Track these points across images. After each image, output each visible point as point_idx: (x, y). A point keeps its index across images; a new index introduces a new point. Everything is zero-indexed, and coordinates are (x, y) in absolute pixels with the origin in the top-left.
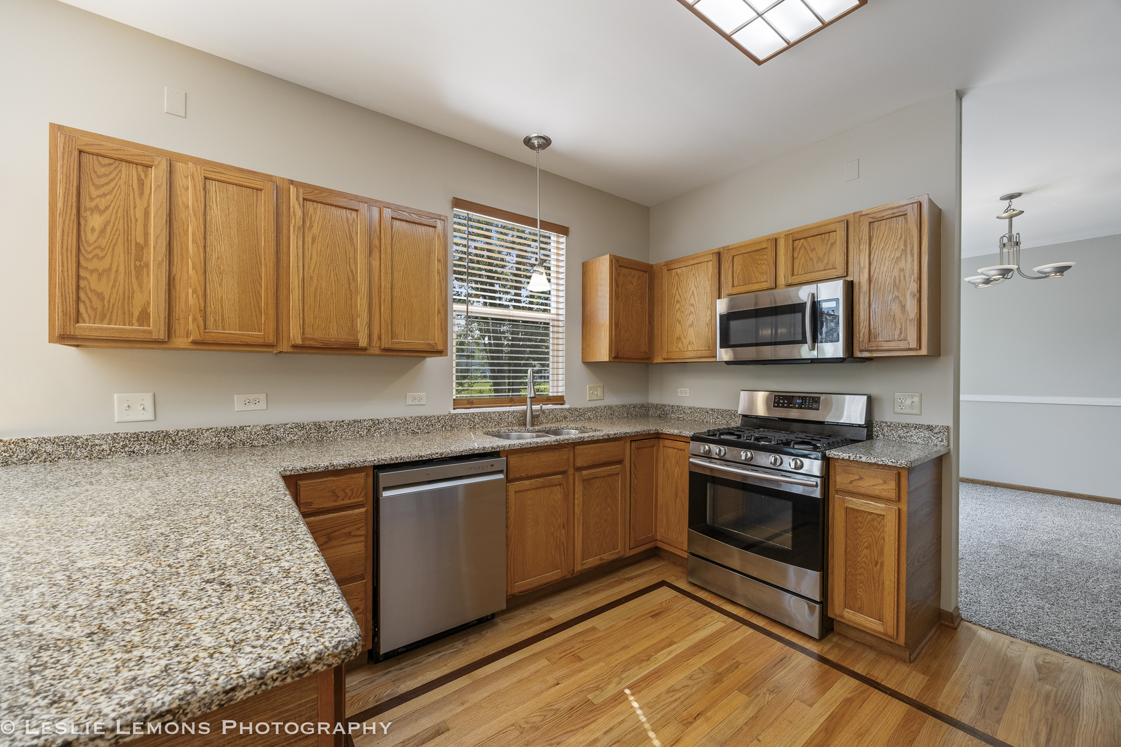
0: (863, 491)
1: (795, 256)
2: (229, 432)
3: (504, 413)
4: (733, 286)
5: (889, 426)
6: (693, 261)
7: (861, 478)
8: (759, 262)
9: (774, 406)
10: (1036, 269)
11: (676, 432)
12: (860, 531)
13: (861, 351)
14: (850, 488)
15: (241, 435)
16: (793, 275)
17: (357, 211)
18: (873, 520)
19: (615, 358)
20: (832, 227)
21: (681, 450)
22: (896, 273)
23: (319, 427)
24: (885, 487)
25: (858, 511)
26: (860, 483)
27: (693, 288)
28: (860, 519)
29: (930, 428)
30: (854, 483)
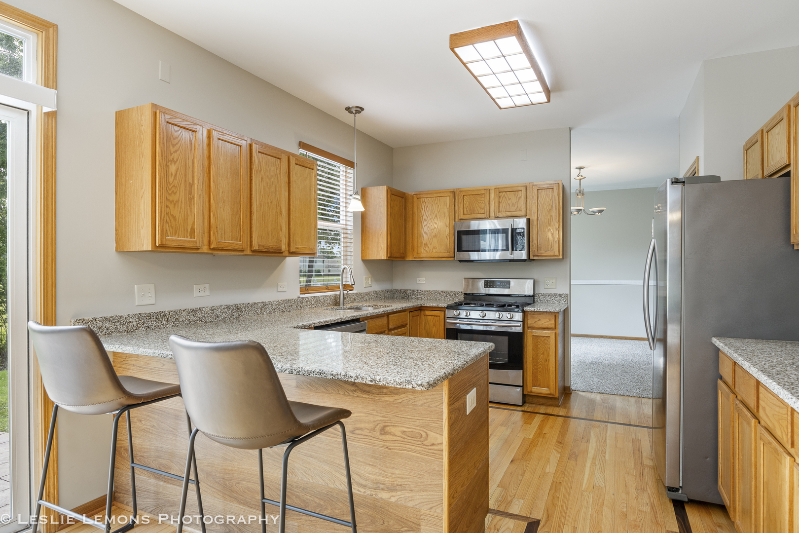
0: (540, 326)
1: (500, 201)
2: (194, 311)
3: (326, 296)
4: (464, 214)
5: (543, 295)
6: (437, 194)
7: (539, 320)
8: (480, 202)
9: (485, 287)
10: (591, 210)
11: (434, 305)
12: (539, 346)
13: (534, 256)
14: (535, 325)
15: (200, 314)
16: (499, 212)
17: (280, 159)
18: (545, 340)
19: (390, 257)
20: (519, 189)
21: (436, 316)
22: (549, 217)
23: (237, 308)
24: (550, 323)
25: (538, 336)
26: (539, 322)
27: (436, 212)
28: (539, 340)
29: (560, 295)
30: (537, 323)
